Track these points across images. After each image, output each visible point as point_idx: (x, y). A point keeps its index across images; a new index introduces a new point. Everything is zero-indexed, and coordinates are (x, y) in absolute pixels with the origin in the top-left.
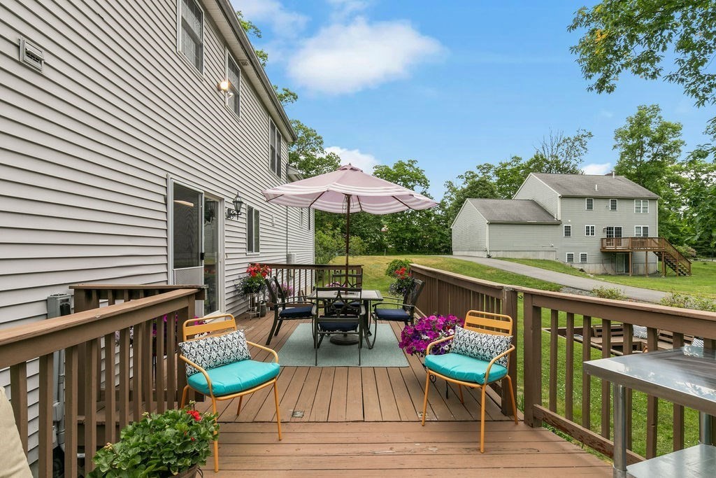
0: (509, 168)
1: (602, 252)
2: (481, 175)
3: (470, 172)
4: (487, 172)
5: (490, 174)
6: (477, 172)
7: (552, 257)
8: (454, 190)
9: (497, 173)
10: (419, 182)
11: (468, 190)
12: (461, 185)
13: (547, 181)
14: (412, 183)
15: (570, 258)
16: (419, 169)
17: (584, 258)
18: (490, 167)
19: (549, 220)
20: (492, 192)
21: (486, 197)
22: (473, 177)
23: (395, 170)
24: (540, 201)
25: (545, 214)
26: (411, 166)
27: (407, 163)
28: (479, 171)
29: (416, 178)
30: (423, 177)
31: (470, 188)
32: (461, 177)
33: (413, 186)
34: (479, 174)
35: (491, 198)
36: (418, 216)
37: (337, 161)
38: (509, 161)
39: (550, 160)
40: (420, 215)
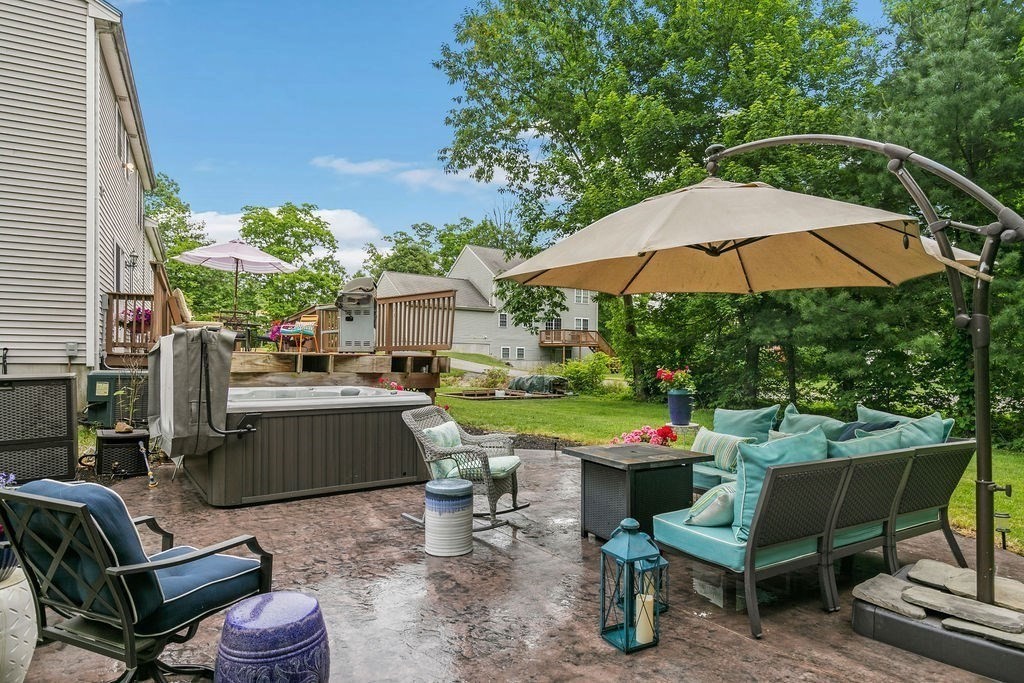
0: (457, 232)
1: (541, 347)
2: (417, 239)
3: (402, 234)
4: (426, 236)
5: (431, 238)
6: (411, 233)
7: (485, 352)
8: (378, 258)
9: (441, 238)
10: (321, 240)
11: (393, 260)
12: (387, 251)
13: (484, 257)
14: (309, 242)
15: (506, 352)
16: (322, 219)
17: (521, 353)
18: (430, 229)
19: (482, 306)
20: (426, 266)
21: (417, 273)
22: (406, 240)
23: (280, 217)
24: (476, 281)
25: (478, 299)
26: (307, 213)
27: (301, 207)
28: (415, 232)
29: (317, 234)
30: (328, 233)
31: (396, 257)
32: (388, 238)
33: (310, 246)
34: (414, 238)
35: (424, 274)
36: (319, 294)
37: (171, 189)
38: (458, 222)
39: (502, 229)
40: (324, 293)
